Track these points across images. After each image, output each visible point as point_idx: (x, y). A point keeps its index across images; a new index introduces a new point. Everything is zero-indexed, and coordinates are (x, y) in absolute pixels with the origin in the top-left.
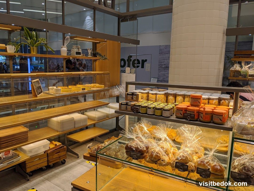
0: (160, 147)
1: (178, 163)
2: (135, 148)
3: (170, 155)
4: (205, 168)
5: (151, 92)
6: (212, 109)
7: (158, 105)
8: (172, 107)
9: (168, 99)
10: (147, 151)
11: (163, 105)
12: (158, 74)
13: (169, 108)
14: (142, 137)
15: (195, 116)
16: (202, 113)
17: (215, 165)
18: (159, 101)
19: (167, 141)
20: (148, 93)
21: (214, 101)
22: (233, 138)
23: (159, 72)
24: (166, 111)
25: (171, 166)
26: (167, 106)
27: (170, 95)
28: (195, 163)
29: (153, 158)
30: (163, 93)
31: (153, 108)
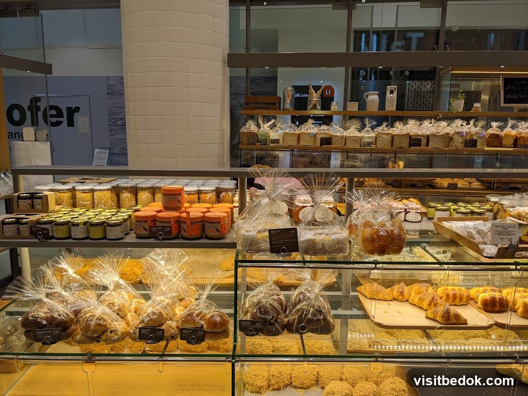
0: (106, 304)
1: (144, 328)
2: (46, 319)
3: (129, 317)
4: (195, 327)
5: (80, 187)
6: (202, 212)
7: (96, 215)
8: (126, 217)
9: (121, 199)
10: (75, 320)
11: (108, 214)
12: (110, 140)
13: (120, 220)
14: (63, 293)
15: (173, 229)
16: (185, 223)
17: (212, 317)
18: (100, 205)
19: (121, 288)
20: (73, 190)
21: (209, 196)
22: (236, 262)
23: (112, 135)
24: (113, 228)
25: (132, 339)
26: (116, 216)
27: (123, 191)
28: (177, 322)
29: (90, 332)
30: (108, 186)
31: (85, 223)
